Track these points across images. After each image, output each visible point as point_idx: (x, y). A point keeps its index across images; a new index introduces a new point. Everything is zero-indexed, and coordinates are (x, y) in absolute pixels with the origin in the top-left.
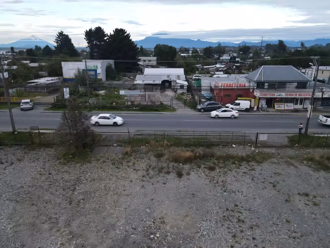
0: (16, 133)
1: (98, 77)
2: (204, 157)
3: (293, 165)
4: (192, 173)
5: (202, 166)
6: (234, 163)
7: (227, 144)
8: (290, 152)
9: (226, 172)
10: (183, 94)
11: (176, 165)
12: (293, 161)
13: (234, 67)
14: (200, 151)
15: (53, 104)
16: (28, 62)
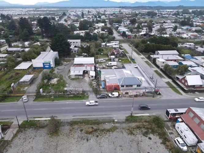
0: (29, 121)
1: (51, 66)
2: (96, 130)
3: (122, 132)
4: (91, 139)
5: (95, 135)
6: (105, 133)
7: (104, 123)
8: (124, 125)
9: (101, 138)
10: (93, 80)
11: (87, 135)
12: (123, 131)
13: (120, 53)
14: (95, 127)
16: (4, 40)
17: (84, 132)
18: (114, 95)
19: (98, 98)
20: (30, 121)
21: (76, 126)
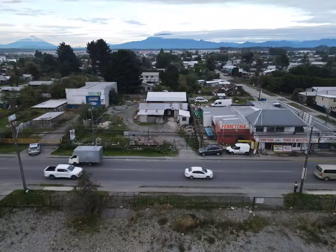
0: (27, 191)
1: (102, 103)
2: (204, 224)
3: (286, 235)
4: (193, 247)
5: (203, 237)
6: (232, 233)
7: (226, 206)
8: (285, 216)
9: (224, 246)
10: (185, 126)
11: (178, 234)
12: (287, 230)
13: (236, 88)
14: (201, 215)
15: (58, 145)
16: (30, 75)
17: (170, 227)
18: (239, 148)
19: (201, 154)
20: (30, 191)
21: (148, 211)
